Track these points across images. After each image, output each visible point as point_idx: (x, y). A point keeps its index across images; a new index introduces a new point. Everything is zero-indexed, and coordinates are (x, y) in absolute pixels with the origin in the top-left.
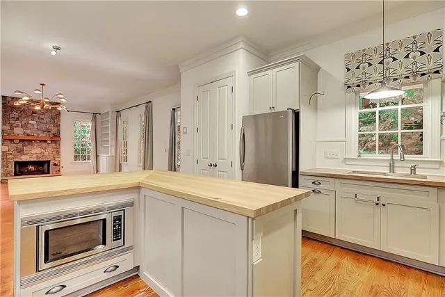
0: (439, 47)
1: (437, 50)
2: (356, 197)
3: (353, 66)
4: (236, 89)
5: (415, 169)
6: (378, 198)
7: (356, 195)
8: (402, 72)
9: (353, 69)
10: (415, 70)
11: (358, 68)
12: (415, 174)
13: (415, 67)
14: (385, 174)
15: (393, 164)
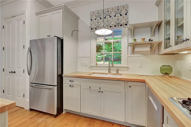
0: (127, 13)
1: (126, 14)
2: (90, 88)
3: (93, 18)
4: (26, 23)
5: (118, 71)
6: (100, 88)
7: (90, 87)
8: (113, 23)
9: (94, 20)
10: (118, 23)
11: (96, 19)
12: (118, 73)
13: (118, 22)
14: (106, 74)
15: (110, 68)
